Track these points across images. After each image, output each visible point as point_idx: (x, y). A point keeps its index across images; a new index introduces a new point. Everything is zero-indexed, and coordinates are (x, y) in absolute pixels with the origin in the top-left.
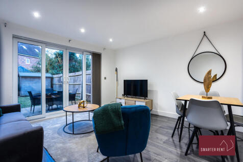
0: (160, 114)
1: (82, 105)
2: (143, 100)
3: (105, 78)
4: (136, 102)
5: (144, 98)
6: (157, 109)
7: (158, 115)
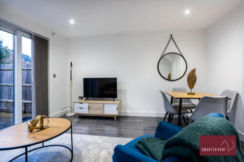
0: (129, 115)
1: (38, 125)
2: (112, 102)
3: (54, 76)
4: (105, 105)
5: (112, 99)
6: (126, 110)
7: (128, 117)
